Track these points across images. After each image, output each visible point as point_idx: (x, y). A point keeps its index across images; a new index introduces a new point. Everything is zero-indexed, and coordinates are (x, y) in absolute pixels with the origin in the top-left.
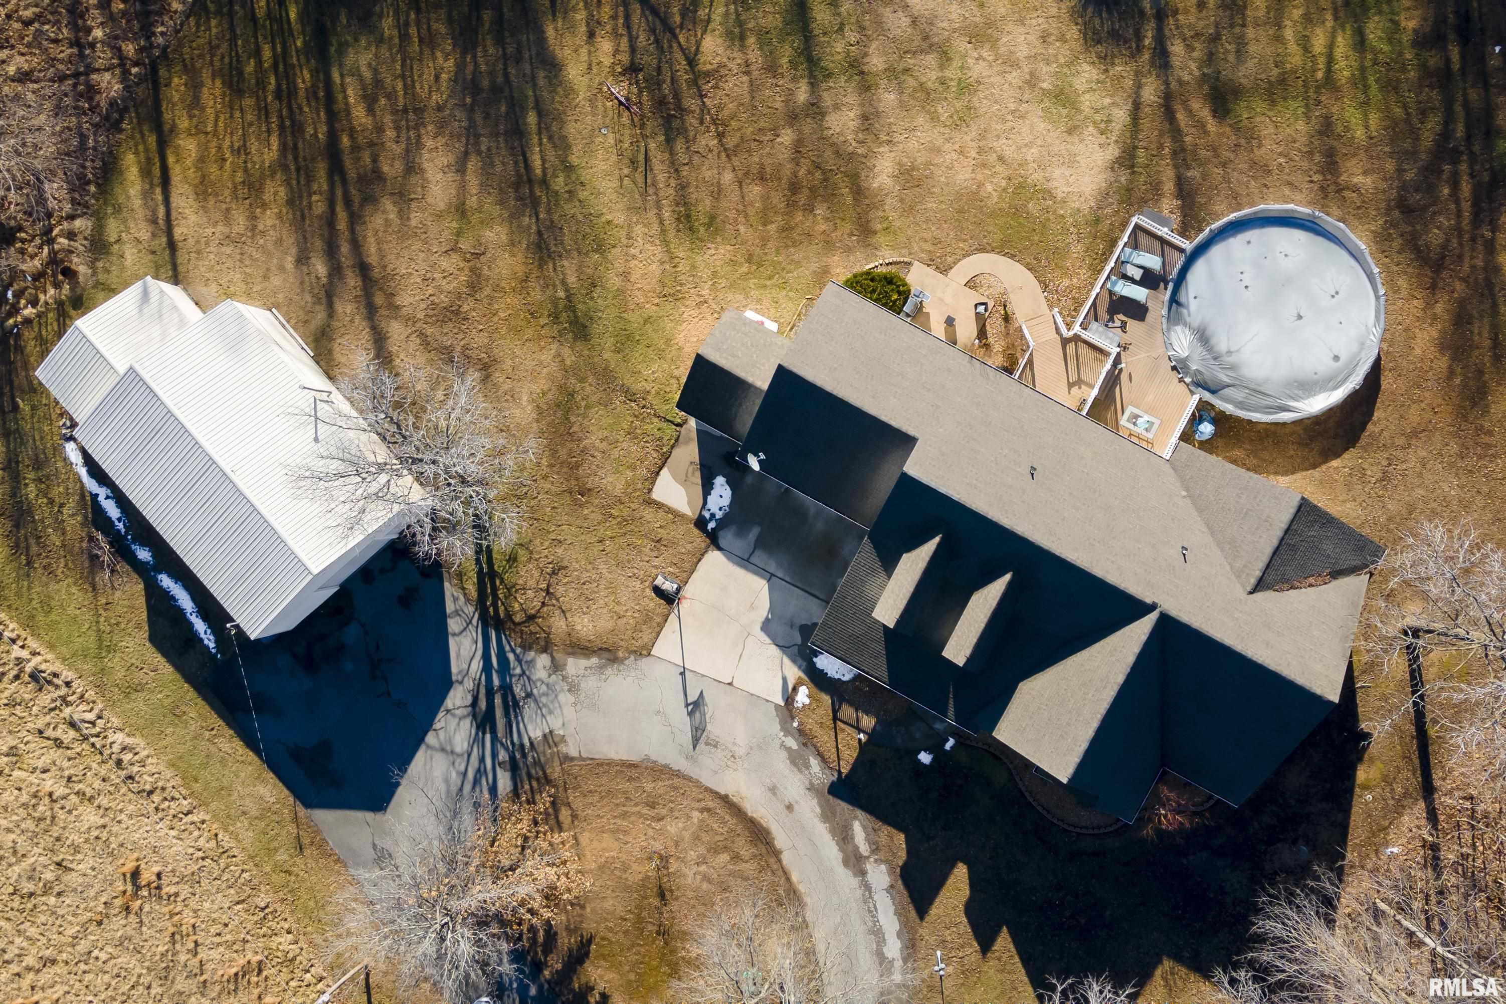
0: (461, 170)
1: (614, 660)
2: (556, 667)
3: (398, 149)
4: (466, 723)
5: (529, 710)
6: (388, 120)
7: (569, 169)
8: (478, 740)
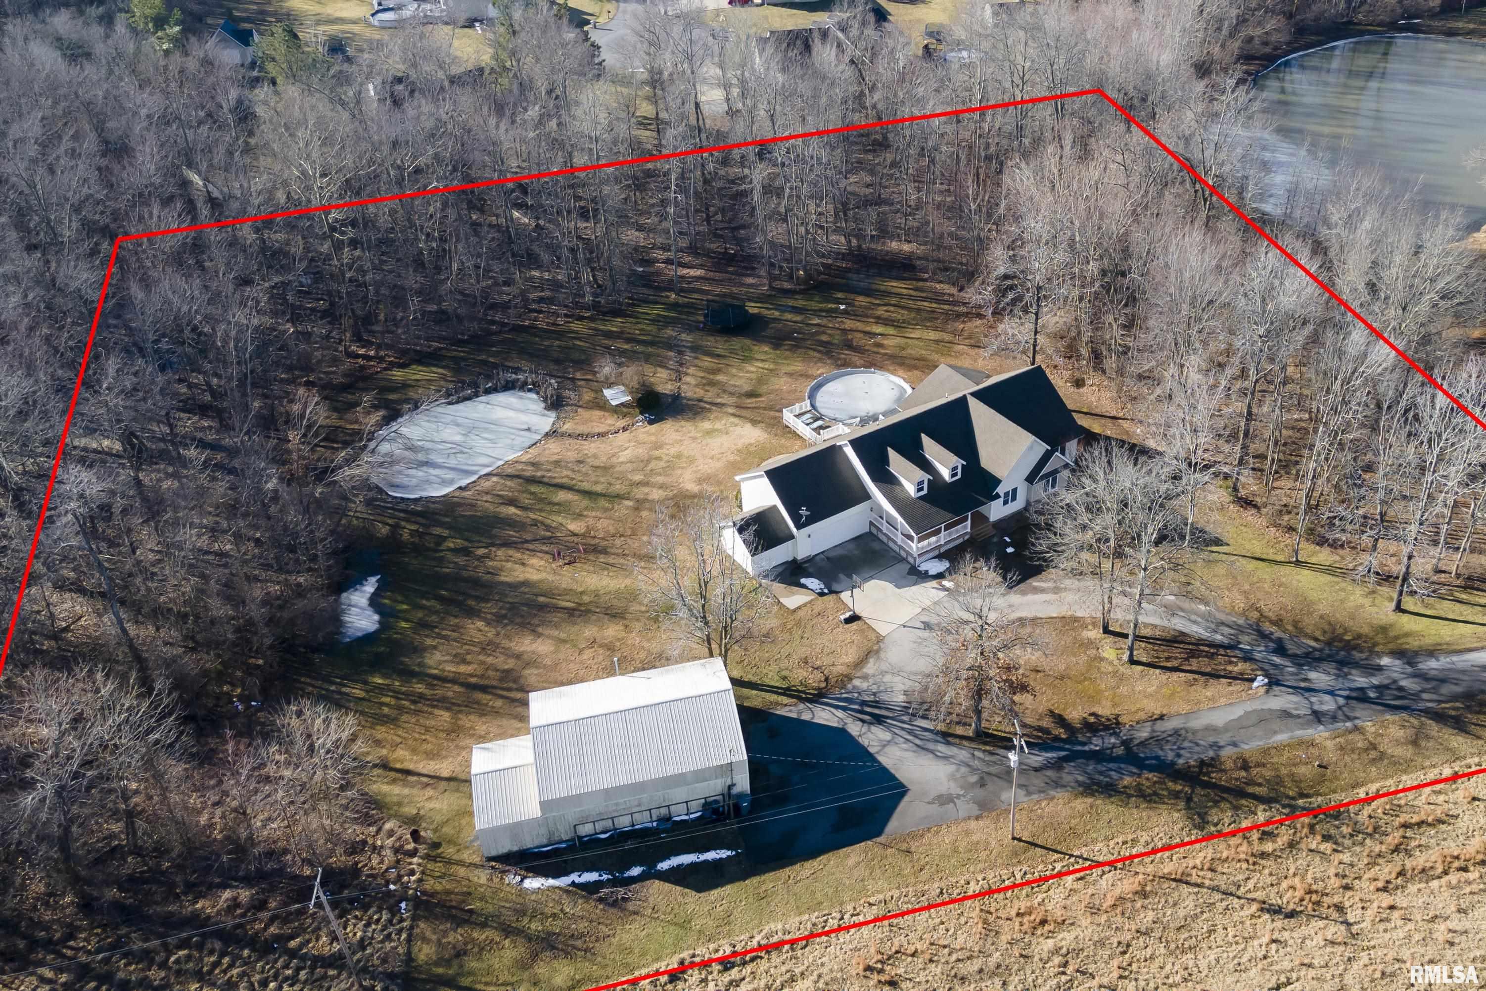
0: (540, 635)
1: (877, 652)
2: (865, 677)
3: (502, 658)
4: (874, 729)
5: (884, 697)
6: (481, 657)
7: (582, 593)
8: (889, 728)
